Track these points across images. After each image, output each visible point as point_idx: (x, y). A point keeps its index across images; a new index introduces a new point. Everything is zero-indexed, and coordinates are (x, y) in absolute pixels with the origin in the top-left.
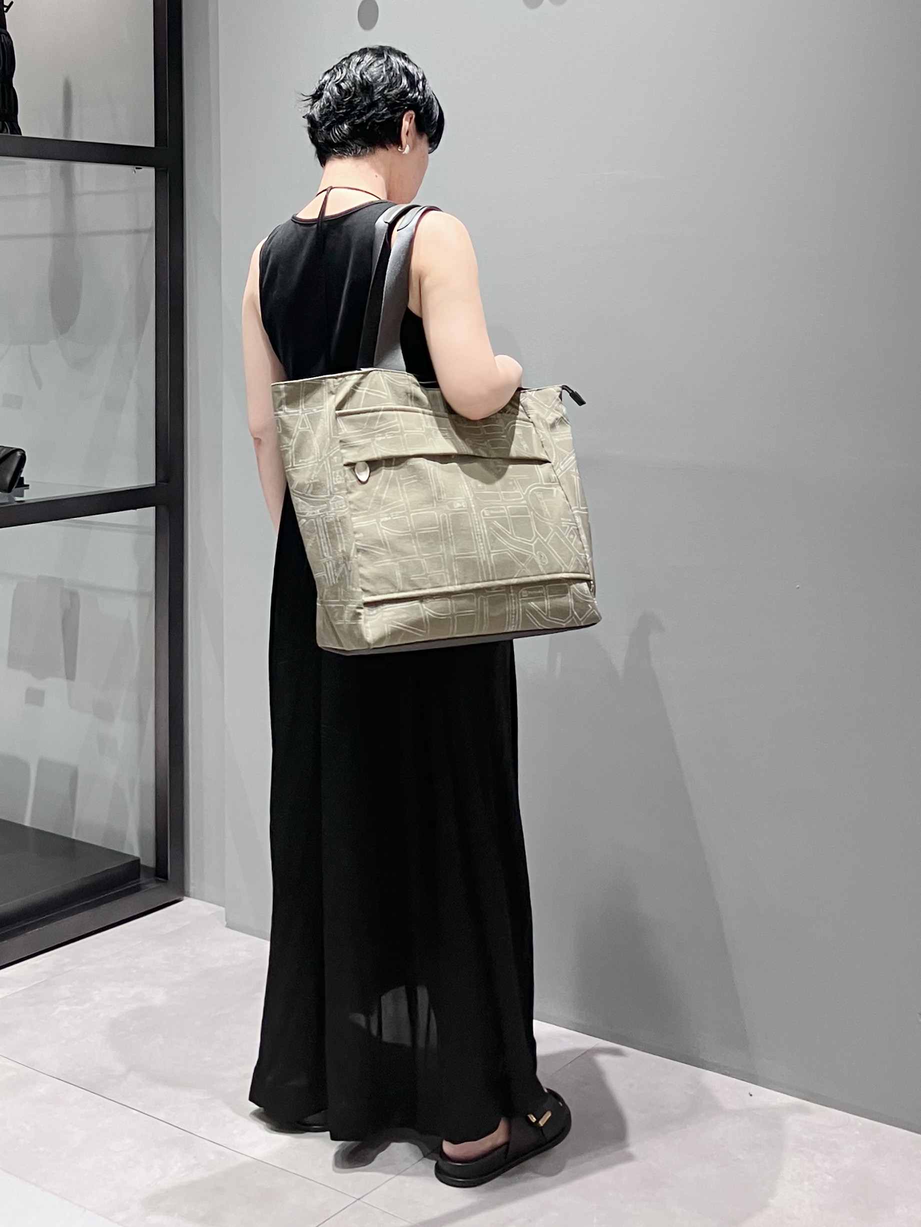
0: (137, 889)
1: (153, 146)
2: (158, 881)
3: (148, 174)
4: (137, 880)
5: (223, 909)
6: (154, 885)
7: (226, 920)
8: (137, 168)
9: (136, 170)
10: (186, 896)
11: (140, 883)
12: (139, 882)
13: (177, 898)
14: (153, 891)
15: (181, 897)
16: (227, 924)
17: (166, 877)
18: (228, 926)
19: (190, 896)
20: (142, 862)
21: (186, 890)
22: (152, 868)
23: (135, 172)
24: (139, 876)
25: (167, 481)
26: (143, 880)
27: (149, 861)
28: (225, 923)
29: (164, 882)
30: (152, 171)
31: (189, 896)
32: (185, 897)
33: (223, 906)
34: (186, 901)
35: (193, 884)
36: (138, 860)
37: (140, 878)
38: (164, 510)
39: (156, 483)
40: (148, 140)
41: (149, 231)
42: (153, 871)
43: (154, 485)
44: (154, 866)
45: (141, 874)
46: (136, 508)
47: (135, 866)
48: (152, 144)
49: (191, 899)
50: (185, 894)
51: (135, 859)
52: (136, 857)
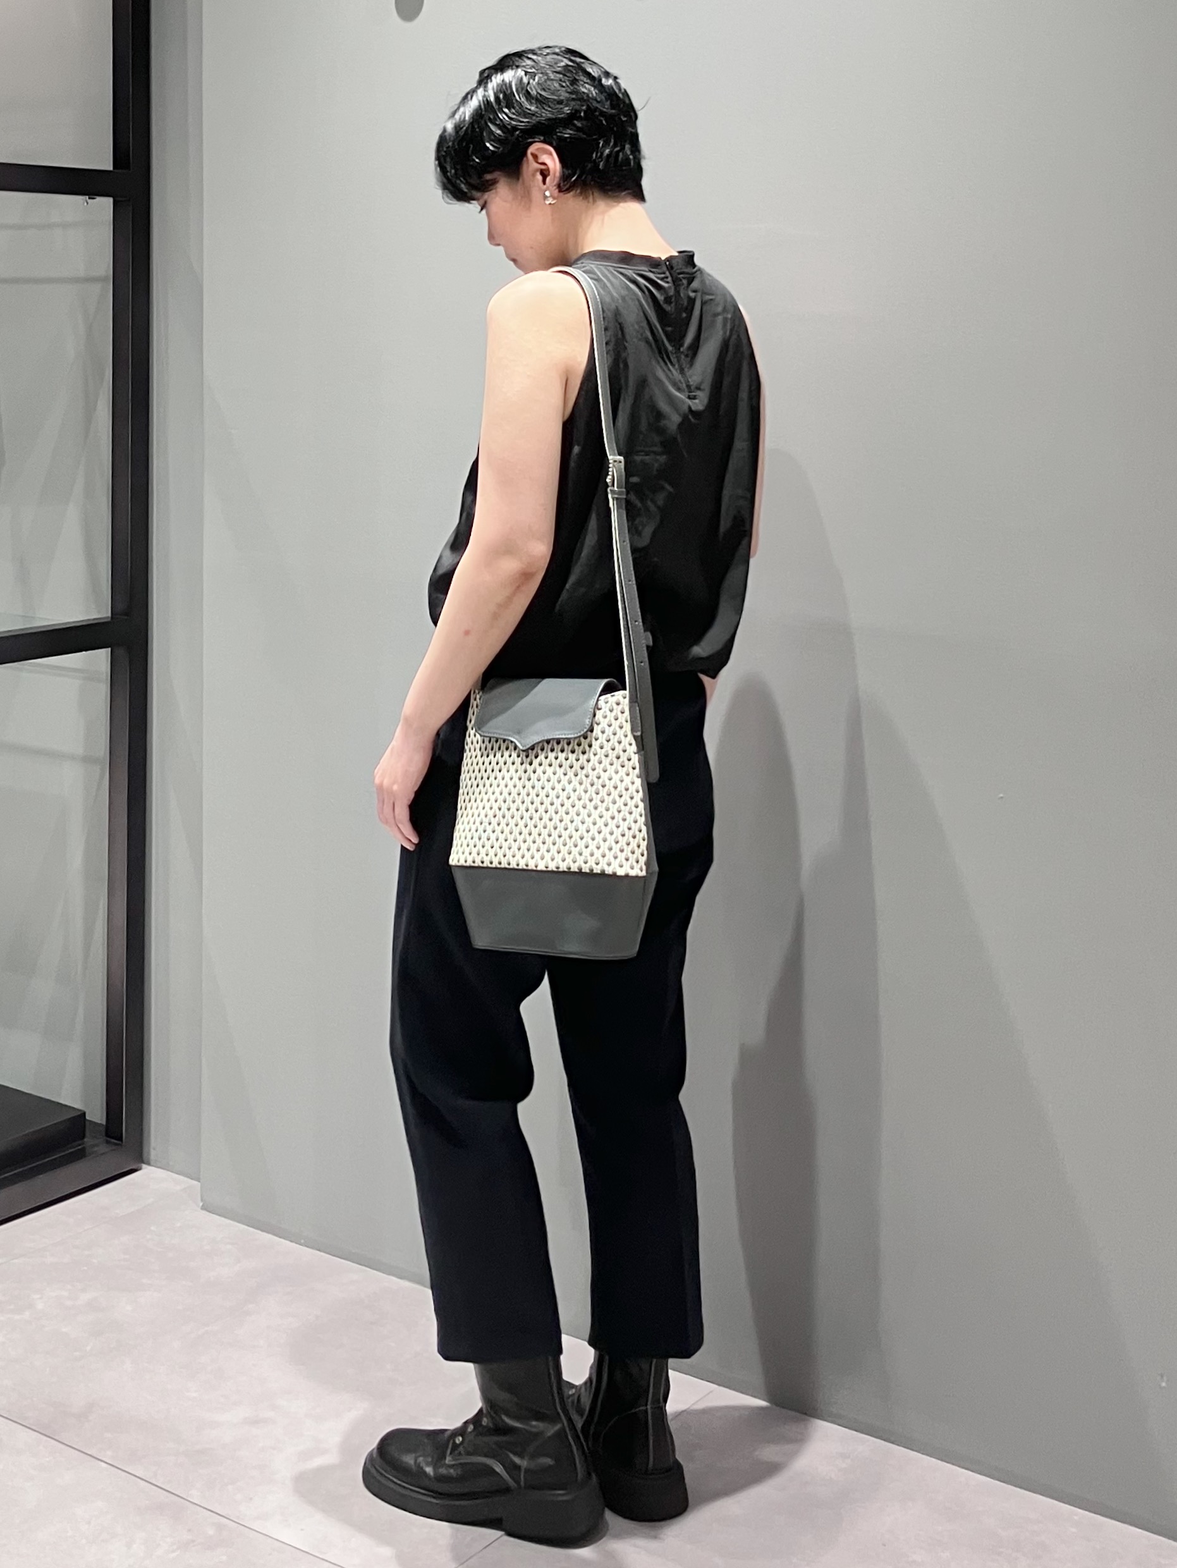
0: (81, 1155)
1: (111, 168)
2: (108, 1142)
3: (104, 206)
4: (80, 1142)
5: (195, 1183)
6: (103, 1148)
7: (202, 1200)
8: (89, 198)
9: (90, 201)
10: (144, 1163)
11: (86, 1145)
12: (83, 1144)
13: (134, 1167)
14: (104, 1157)
15: (139, 1165)
16: (202, 1206)
17: (120, 1139)
18: (204, 1208)
19: (152, 1163)
20: (88, 1118)
21: (146, 1155)
22: (103, 1125)
23: (87, 203)
24: (84, 1137)
25: (127, 614)
26: (89, 1140)
27: (97, 1114)
28: (201, 1204)
29: (117, 1145)
30: (111, 200)
31: (149, 1164)
32: (144, 1166)
33: (199, 1182)
34: (146, 1170)
35: (154, 1149)
36: (84, 1114)
37: (85, 1140)
38: (121, 651)
39: (112, 617)
40: (104, 161)
41: (103, 279)
42: (103, 1130)
43: (109, 620)
44: (104, 1122)
45: (88, 1133)
46: (86, 650)
47: (79, 1121)
48: (108, 166)
49: (153, 1168)
50: (145, 1161)
51: (79, 1113)
52: (80, 1110)
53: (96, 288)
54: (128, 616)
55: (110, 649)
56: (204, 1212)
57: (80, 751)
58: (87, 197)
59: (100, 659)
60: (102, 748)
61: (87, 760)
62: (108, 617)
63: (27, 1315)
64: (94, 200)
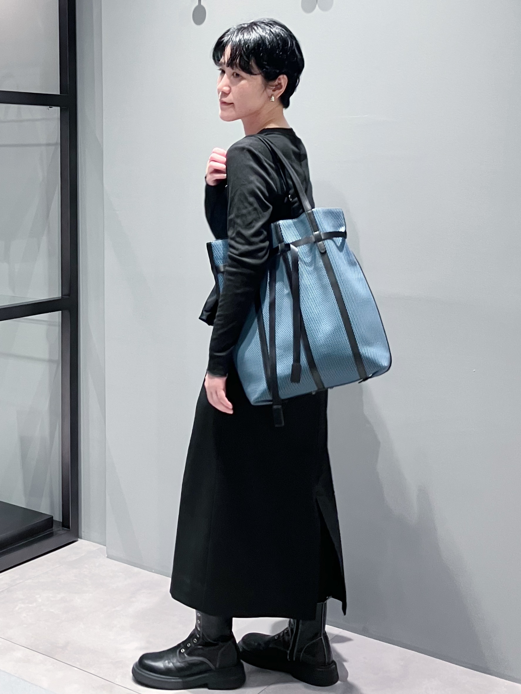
0: (51, 535)
1: (59, 93)
2: (63, 529)
3: (56, 110)
4: (51, 529)
5: (104, 547)
6: (63, 532)
7: (107, 554)
8: (50, 107)
9: (49, 108)
11: (53, 531)
14: (62, 535)
15: (76, 539)
17: (69, 527)
18: (108, 557)
19: (83, 538)
20: (54, 519)
21: (79, 535)
22: (59, 522)
23: (49, 110)
24: (52, 527)
26: (55, 528)
27: (58, 517)
29: (68, 530)
30: (59, 108)
31: (81, 538)
32: (79, 539)
34: (80, 541)
35: (84, 532)
36: (52, 517)
37: (54, 528)
38: (67, 313)
39: (62, 297)
40: (56, 91)
41: (56, 144)
42: (61, 524)
43: (61, 298)
44: (61, 521)
45: (54, 525)
46: (50, 312)
47: (50, 521)
48: (58, 93)
49: (82, 540)
50: (79, 537)
51: (51, 516)
52: (51, 515)
53: (53, 147)
54: (69, 296)
55: (61, 312)
56: (108, 559)
57: (46, 356)
58: (49, 107)
59: (56, 316)
60: (57, 356)
61: (50, 361)
62: (59, 297)
63: (35, 604)
64: (52, 108)
